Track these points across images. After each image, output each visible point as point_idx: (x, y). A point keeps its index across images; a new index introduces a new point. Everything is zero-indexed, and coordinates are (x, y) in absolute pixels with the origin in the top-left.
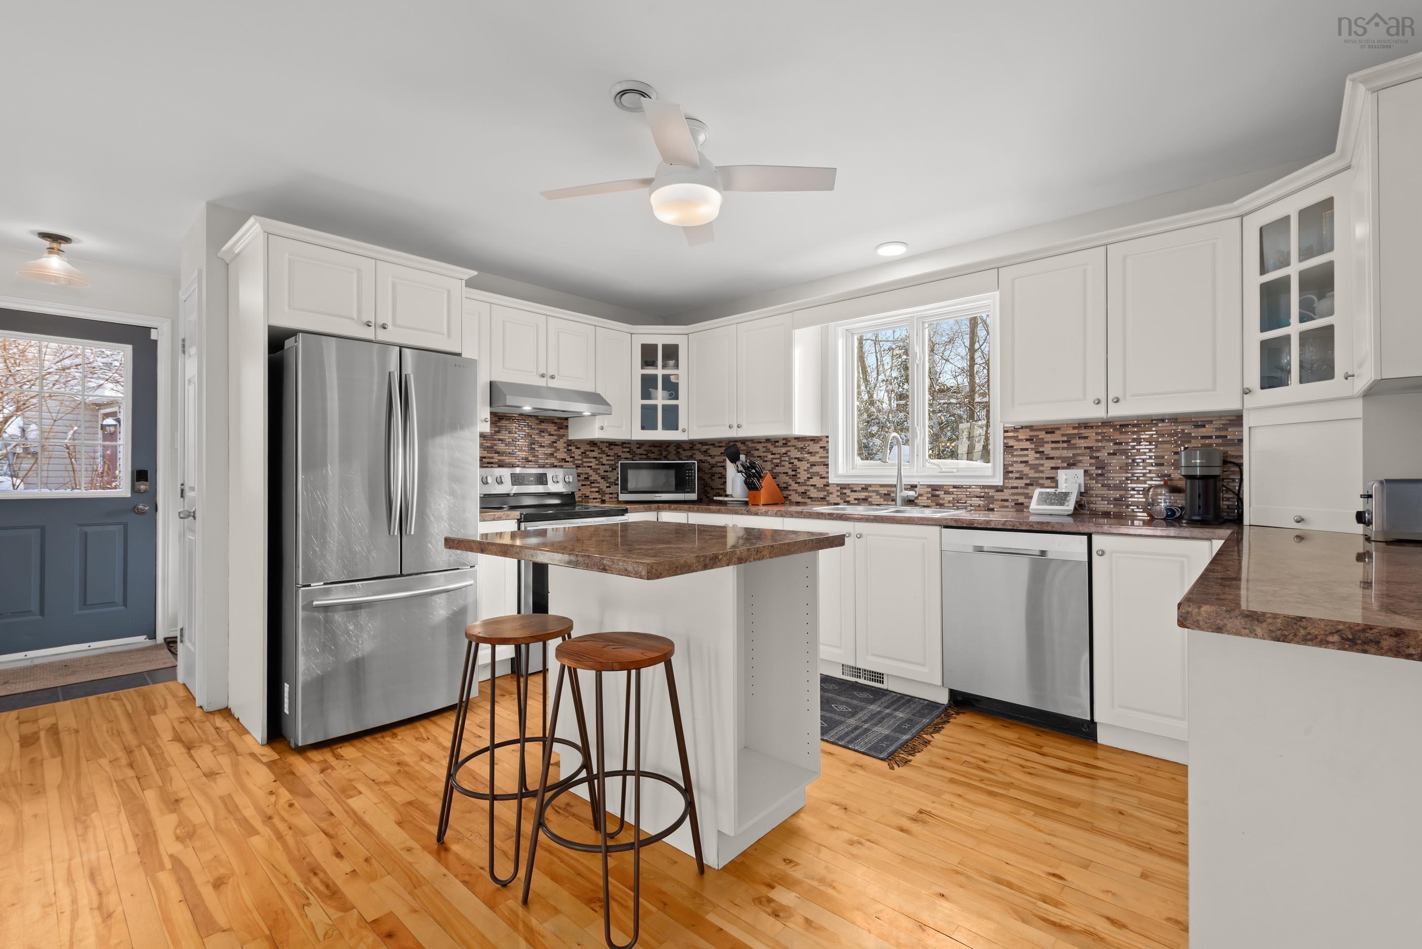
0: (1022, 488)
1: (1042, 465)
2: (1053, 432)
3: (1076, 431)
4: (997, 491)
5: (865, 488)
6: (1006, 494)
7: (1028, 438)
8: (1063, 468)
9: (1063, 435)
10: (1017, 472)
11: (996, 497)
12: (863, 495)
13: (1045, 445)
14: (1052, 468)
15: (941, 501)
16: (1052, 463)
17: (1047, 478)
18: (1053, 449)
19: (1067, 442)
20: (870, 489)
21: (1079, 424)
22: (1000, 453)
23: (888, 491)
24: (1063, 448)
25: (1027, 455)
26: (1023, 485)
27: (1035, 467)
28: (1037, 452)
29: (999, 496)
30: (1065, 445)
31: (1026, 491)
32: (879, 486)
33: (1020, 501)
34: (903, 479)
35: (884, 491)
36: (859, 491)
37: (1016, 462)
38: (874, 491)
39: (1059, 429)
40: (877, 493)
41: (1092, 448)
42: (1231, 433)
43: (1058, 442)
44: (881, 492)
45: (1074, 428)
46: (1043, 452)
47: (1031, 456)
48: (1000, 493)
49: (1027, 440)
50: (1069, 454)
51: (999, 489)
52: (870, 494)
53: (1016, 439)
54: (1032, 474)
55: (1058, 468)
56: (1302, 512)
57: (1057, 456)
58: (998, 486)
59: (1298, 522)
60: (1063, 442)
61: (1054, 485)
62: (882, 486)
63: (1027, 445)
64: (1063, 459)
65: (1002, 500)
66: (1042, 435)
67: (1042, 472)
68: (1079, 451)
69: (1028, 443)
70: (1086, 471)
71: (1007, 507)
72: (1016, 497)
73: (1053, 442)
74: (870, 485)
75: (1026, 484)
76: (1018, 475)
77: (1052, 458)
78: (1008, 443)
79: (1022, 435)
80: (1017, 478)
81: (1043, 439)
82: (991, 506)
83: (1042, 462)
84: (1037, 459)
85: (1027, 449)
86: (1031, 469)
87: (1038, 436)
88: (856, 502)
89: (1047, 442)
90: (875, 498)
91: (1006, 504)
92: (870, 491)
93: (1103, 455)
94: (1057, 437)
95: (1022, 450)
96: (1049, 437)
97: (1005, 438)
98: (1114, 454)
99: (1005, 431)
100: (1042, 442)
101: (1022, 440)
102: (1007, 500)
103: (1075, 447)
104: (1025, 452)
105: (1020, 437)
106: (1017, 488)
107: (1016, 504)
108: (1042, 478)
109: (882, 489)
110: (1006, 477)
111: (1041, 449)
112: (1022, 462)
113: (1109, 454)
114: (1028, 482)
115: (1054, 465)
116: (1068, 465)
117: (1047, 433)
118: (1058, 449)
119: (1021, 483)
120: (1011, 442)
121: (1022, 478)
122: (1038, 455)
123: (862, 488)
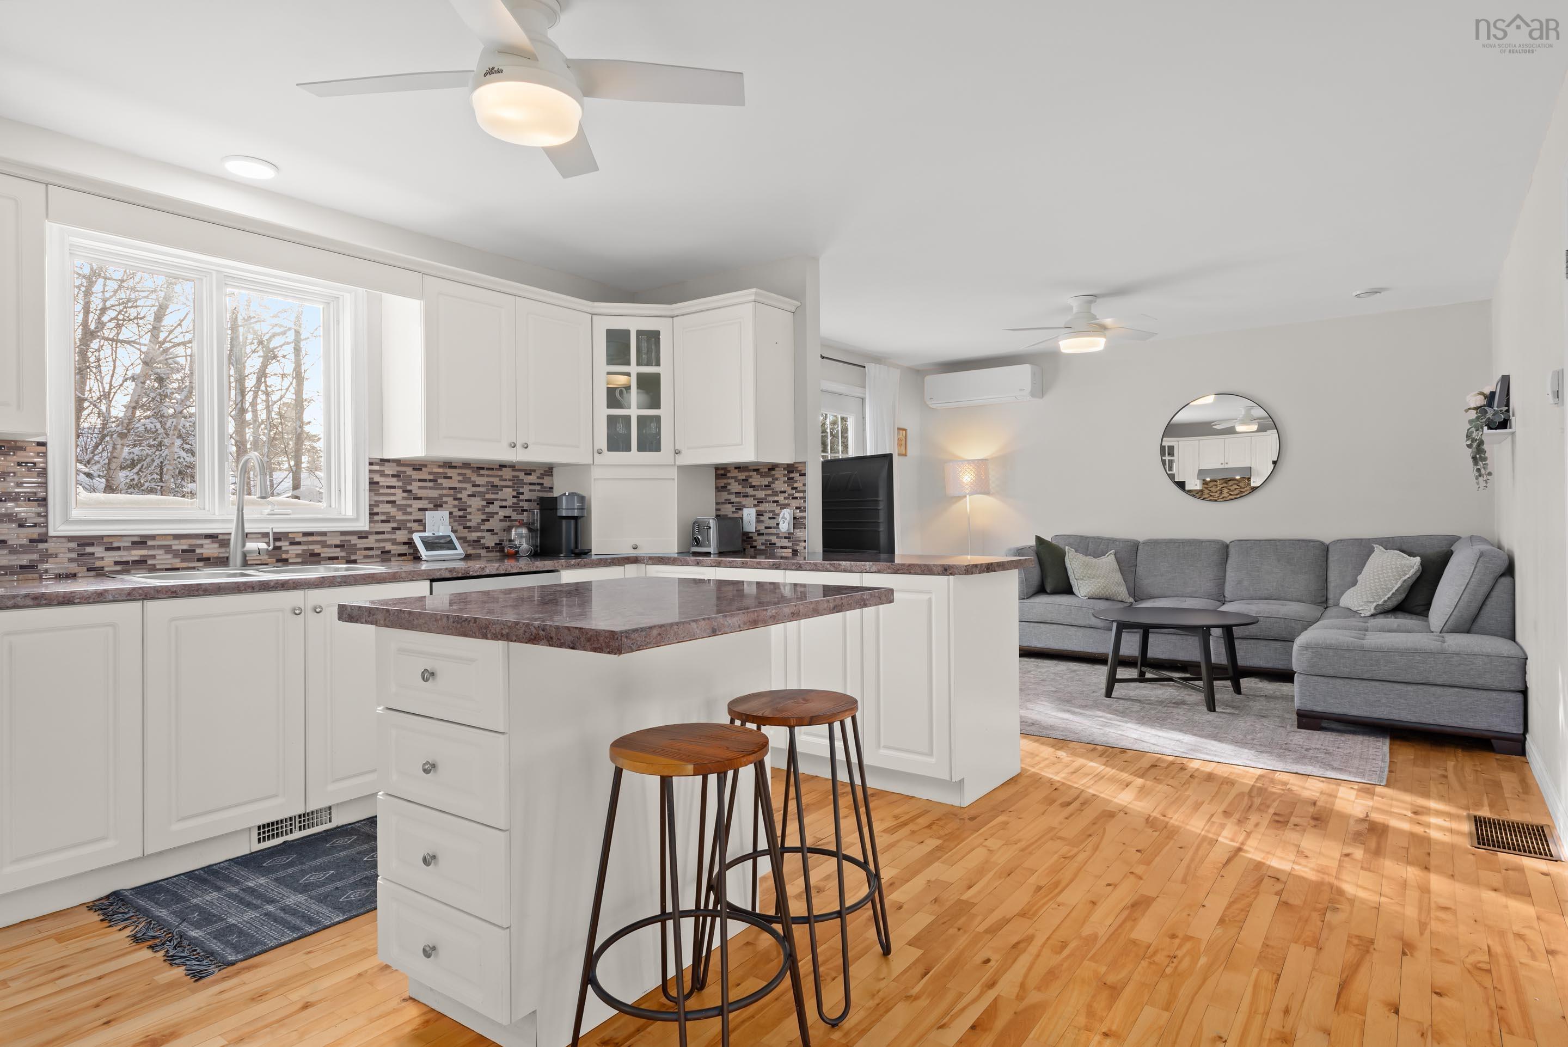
0: (388, 532)
1: (410, 506)
2: (421, 470)
3: (441, 470)
4: (360, 538)
5: (141, 542)
6: (371, 541)
7: (395, 473)
8: (431, 510)
9: (430, 473)
10: (383, 513)
11: (359, 546)
12: (136, 554)
13: (413, 483)
14: (420, 510)
15: (284, 556)
16: (420, 504)
17: (415, 521)
18: (420, 488)
19: (434, 481)
20: (150, 543)
21: (444, 463)
22: (364, 490)
23: (190, 545)
24: (431, 488)
25: (394, 494)
26: (390, 530)
27: (403, 509)
28: (404, 491)
29: (362, 543)
30: (431, 484)
31: (393, 537)
32: (172, 538)
33: (387, 549)
34: (246, 526)
35: (184, 545)
36: (126, 548)
37: (382, 502)
38: (160, 547)
39: (425, 466)
40: (168, 549)
41: (455, 488)
42: (546, 482)
43: (425, 481)
44: (174, 548)
45: (440, 467)
46: (410, 491)
47: (399, 496)
48: (364, 540)
49: (393, 476)
50: (434, 494)
51: (362, 535)
52: (151, 552)
53: (382, 473)
54: (400, 516)
55: (425, 510)
56: (635, 541)
57: (425, 496)
58: (361, 532)
59: (634, 548)
60: (430, 481)
61: (421, 528)
62: (177, 537)
63: (393, 482)
64: (430, 499)
65: (366, 549)
66: (409, 471)
67: (410, 514)
68: (445, 492)
69: (395, 479)
70: (451, 513)
71: (372, 557)
72: (382, 545)
73: (420, 480)
74: (153, 537)
75: (393, 529)
76: (384, 518)
77: (420, 498)
78: (373, 478)
79: (389, 470)
80: (383, 521)
81: (411, 476)
82: (353, 558)
83: (409, 502)
84: (404, 498)
85: (394, 487)
86: (398, 510)
87: (405, 472)
88: (118, 568)
89: (415, 480)
90: (162, 559)
91: (371, 553)
92: (153, 547)
93: (464, 495)
94: (423, 475)
95: (388, 487)
96: (416, 475)
97: (370, 471)
98: (473, 496)
99: (371, 464)
100: (410, 480)
101: (388, 476)
102: (372, 549)
103: (440, 487)
104: (392, 491)
105: (387, 472)
106: (383, 533)
107: (382, 552)
108: (409, 521)
109: (176, 542)
110: (371, 521)
111: (409, 488)
112: (388, 502)
113: (469, 496)
114: (395, 525)
115: (421, 506)
116: (435, 506)
117: (414, 469)
118: (425, 488)
119: (387, 527)
120: (377, 478)
121: (388, 521)
122: (405, 495)
123: (133, 543)
